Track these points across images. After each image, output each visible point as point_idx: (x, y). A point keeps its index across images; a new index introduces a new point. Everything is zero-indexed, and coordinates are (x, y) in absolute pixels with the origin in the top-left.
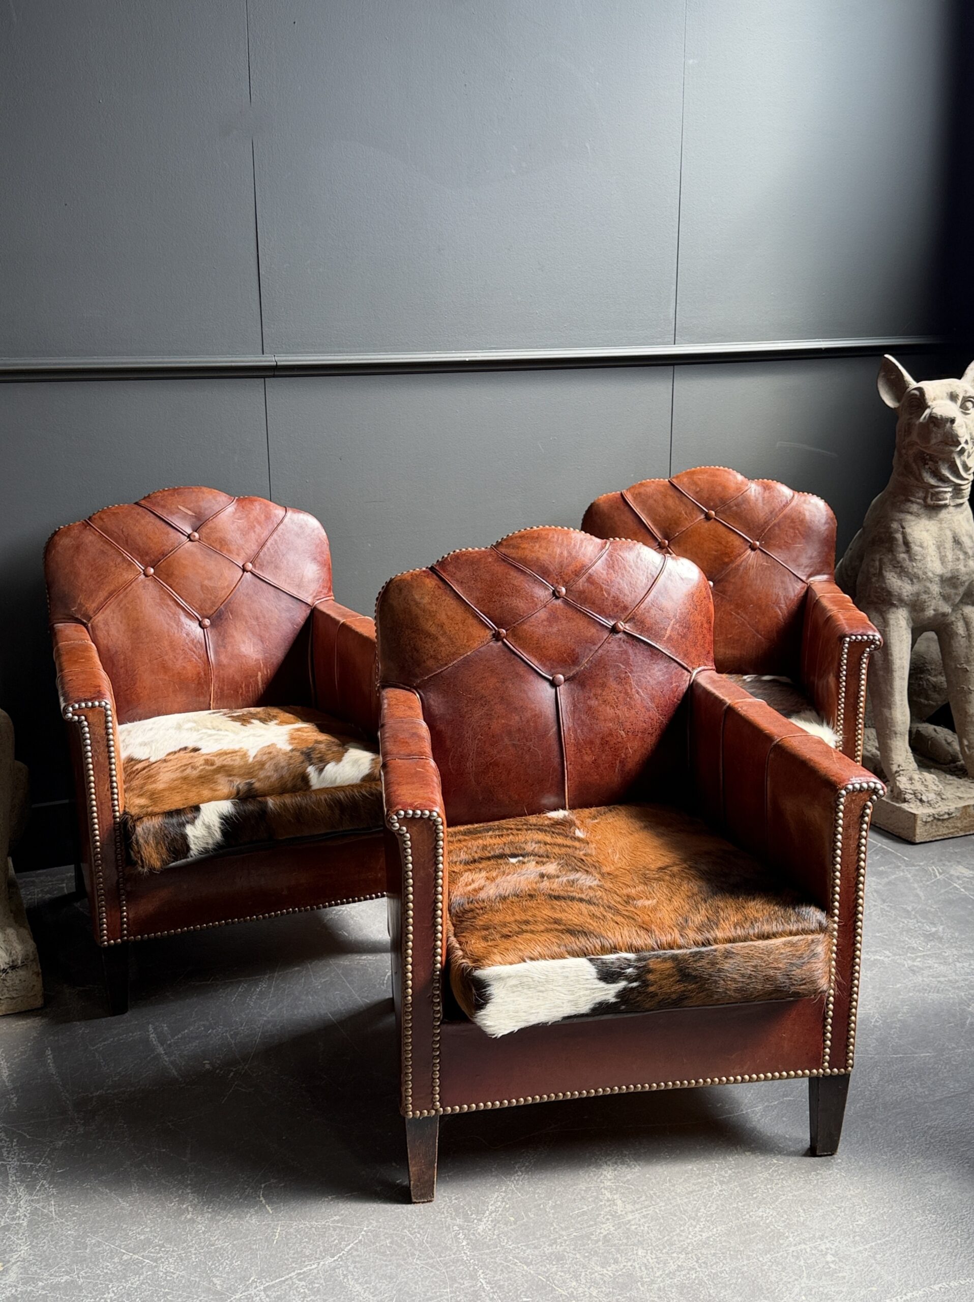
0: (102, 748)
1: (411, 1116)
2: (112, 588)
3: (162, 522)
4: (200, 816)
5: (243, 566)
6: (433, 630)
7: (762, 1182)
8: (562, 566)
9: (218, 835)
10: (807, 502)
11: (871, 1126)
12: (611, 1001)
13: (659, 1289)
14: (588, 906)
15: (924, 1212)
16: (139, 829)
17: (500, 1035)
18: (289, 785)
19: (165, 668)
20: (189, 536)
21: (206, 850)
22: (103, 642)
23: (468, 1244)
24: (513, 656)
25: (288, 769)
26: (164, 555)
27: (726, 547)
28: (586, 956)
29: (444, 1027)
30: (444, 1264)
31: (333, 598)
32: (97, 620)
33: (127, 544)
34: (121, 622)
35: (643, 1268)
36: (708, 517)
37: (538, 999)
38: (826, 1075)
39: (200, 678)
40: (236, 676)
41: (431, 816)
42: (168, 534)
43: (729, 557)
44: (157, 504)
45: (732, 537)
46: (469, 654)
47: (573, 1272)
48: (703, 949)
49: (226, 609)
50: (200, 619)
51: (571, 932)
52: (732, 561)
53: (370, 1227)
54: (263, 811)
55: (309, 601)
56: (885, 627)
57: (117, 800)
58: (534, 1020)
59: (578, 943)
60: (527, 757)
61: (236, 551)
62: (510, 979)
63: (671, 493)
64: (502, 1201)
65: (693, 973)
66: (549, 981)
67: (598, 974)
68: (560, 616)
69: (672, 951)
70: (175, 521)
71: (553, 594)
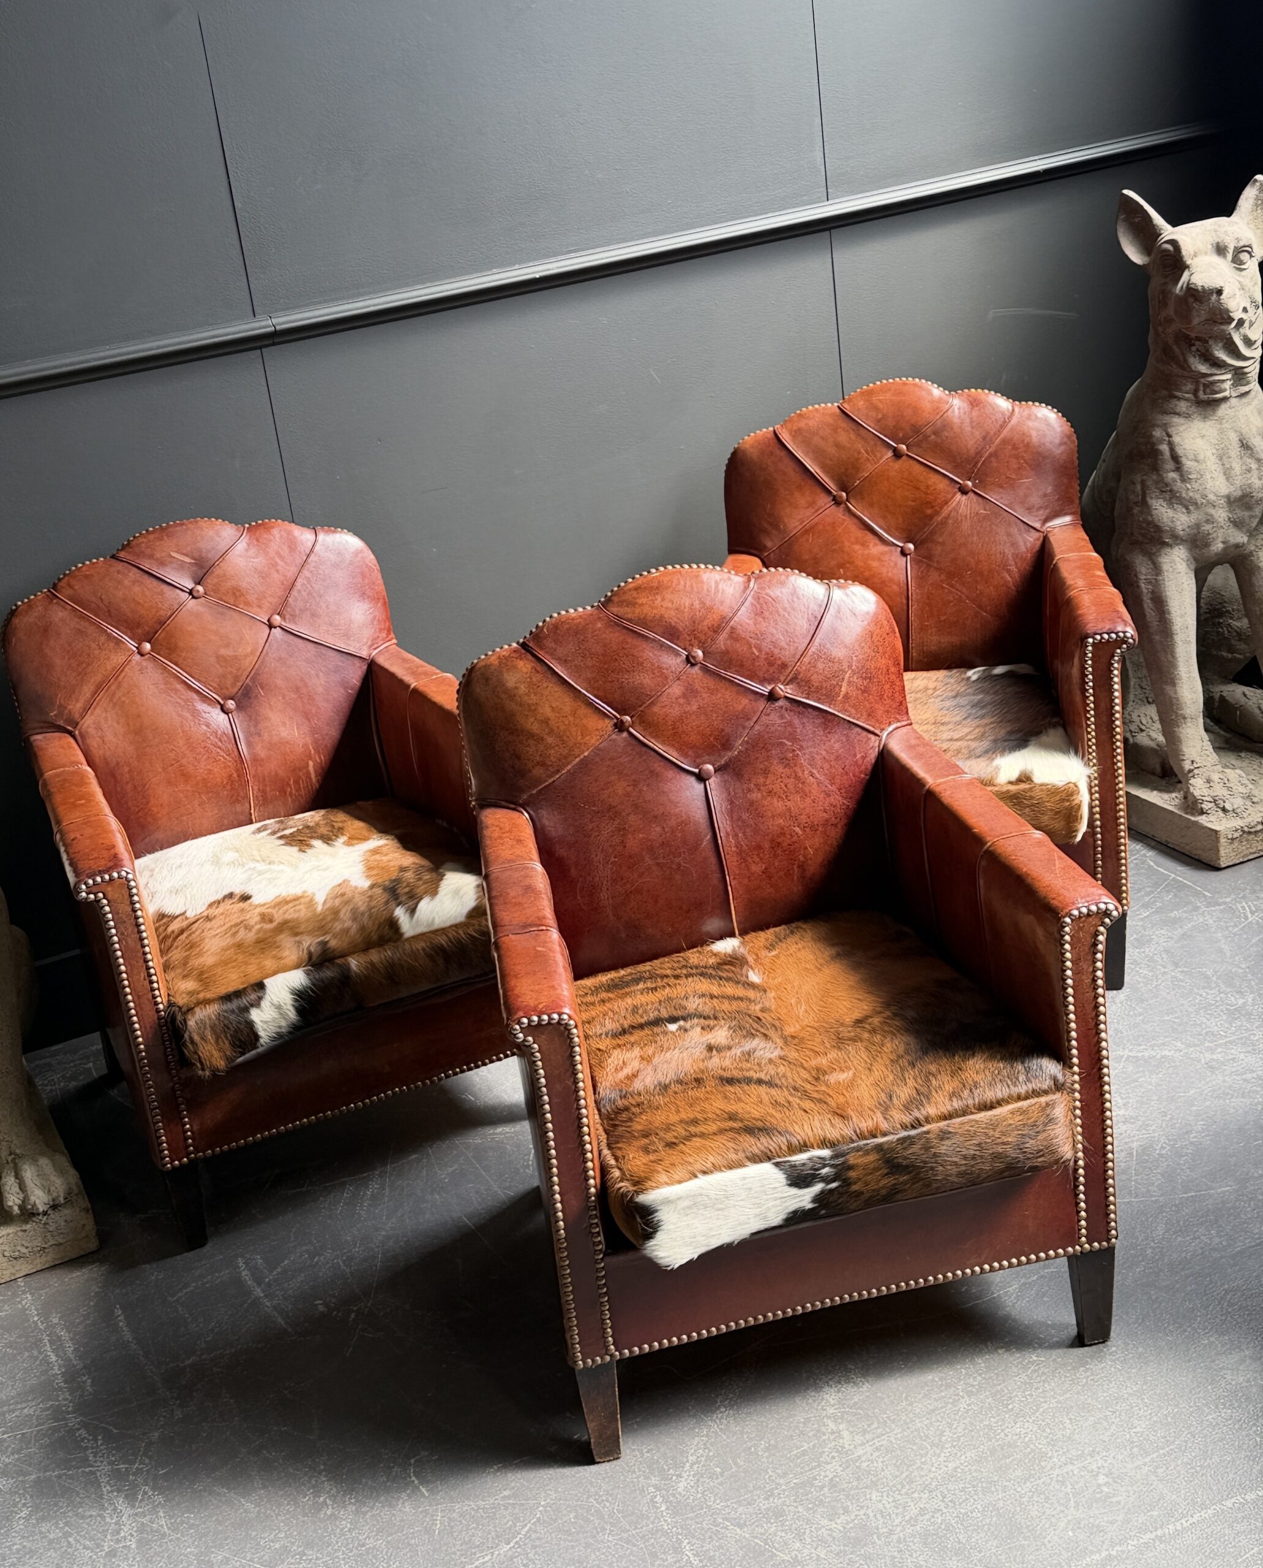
0: (130, 929)
1: (582, 1366)
2: (99, 678)
3: (152, 579)
4: (267, 997)
5: (269, 621)
6: (535, 727)
7: (1019, 1387)
8: (694, 622)
9: (292, 1015)
10: (1033, 417)
11: (1154, 1297)
12: (807, 1208)
13: (899, 1541)
14: (769, 1090)
15: (1217, 1407)
16: (191, 1023)
17: (676, 1266)
18: (375, 937)
19: (186, 776)
20: (191, 592)
21: (280, 1035)
22: (97, 753)
23: (667, 1509)
24: (644, 749)
25: (370, 917)
26: (162, 623)
27: (926, 493)
28: (769, 1159)
29: (608, 1259)
30: (642, 1538)
31: (394, 641)
32: (86, 725)
33: (110, 616)
34: (118, 723)
35: (879, 1516)
36: (897, 454)
37: (718, 1219)
38: (1084, 1251)
39: (232, 781)
40: (280, 772)
41: (560, 1019)
42: (162, 593)
43: (933, 507)
44: (142, 555)
45: (934, 478)
46: (586, 754)
47: (796, 1530)
48: (913, 1132)
49: (253, 683)
50: (222, 702)
51: (750, 1131)
52: (937, 513)
53: (548, 1500)
54: (346, 977)
55: (364, 653)
56: (1157, 575)
57: (158, 989)
58: (715, 1243)
59: (759, 1145)
60: (678, 877)
61: (255, 601)
62: (680, 1200)
63: (843, 425)
64: (704, 1448)
65: (903, 1163)
66: (728, 1197)
67: (787, 1180)
68: (699, 689)
69: (875, 1140)
70: (170, 574)
71: (688, 661)
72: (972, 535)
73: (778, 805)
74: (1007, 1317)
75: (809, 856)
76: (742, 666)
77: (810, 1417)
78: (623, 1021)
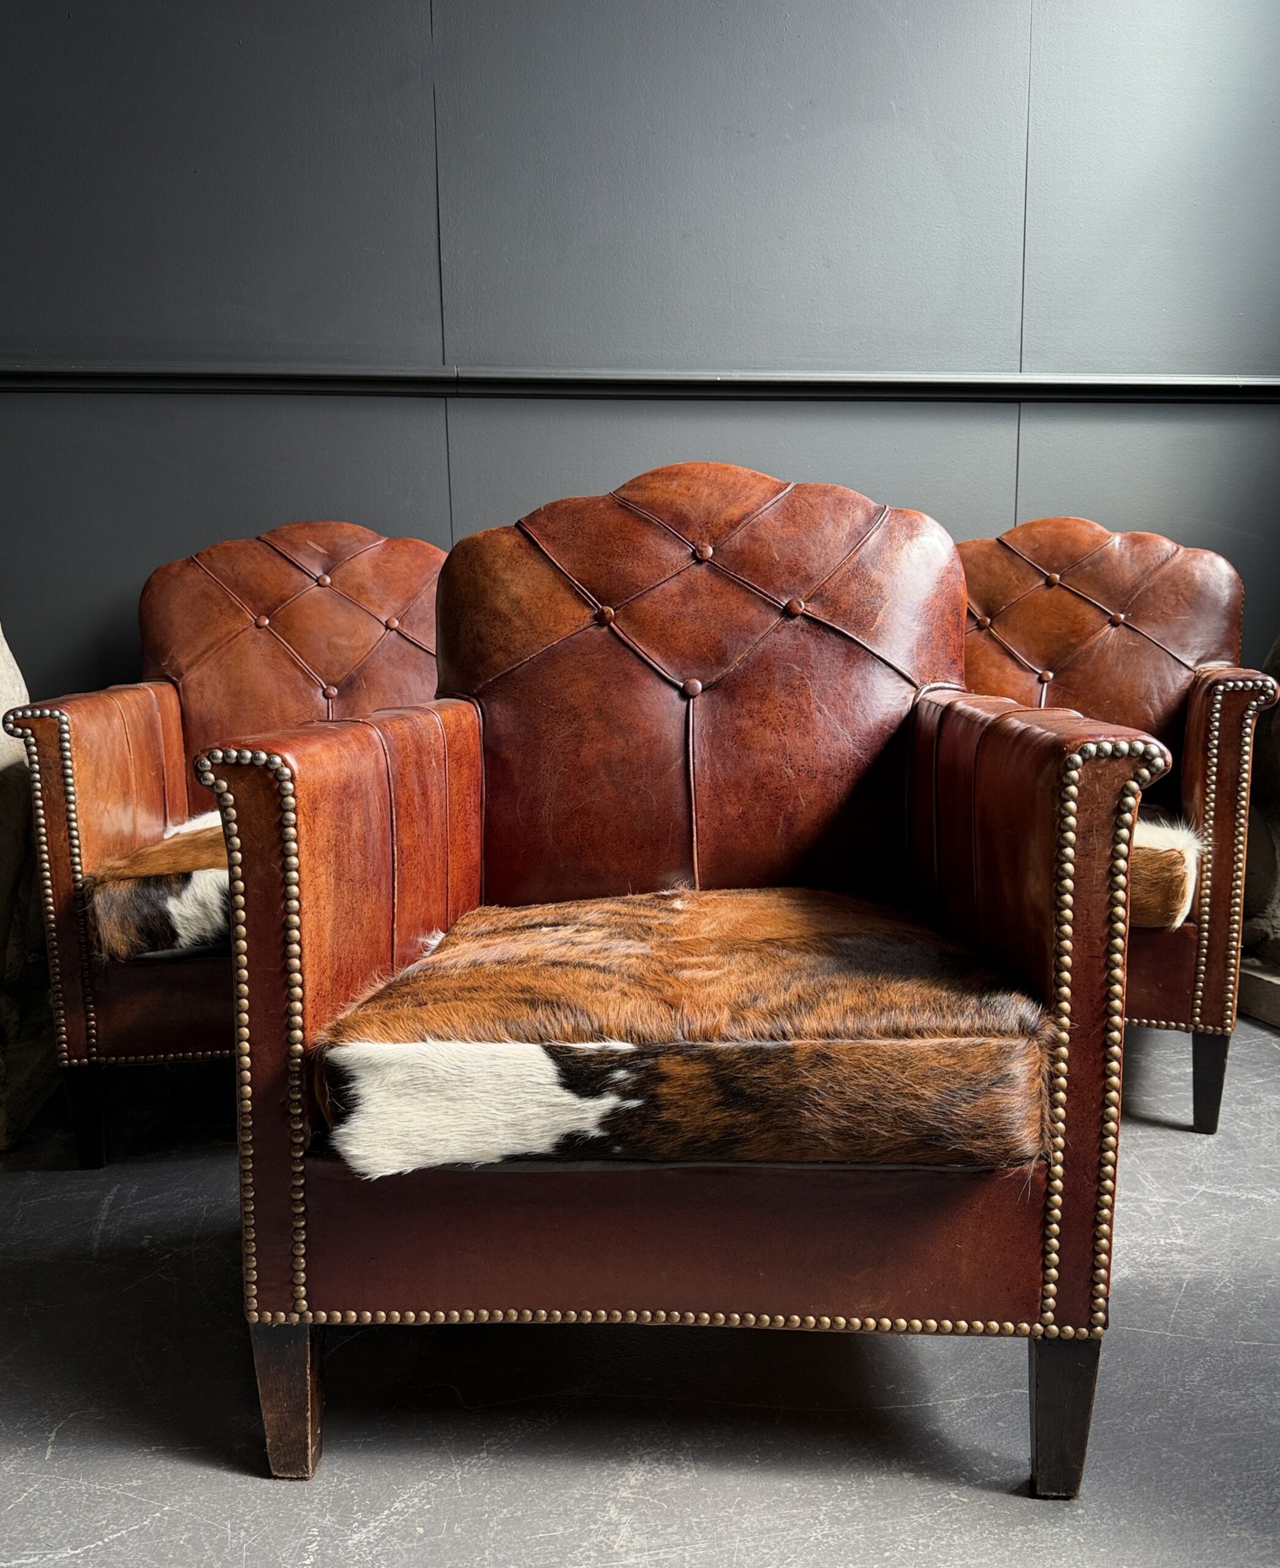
1: (257, 1320)
2: (213, 638)
3: (283, 560)
4: (191, 889)
5: (387, 622)
6: (504, 607)
8: (710, 514)
10: (1198, 559)
12: (591, 1134)
14: (596, 974)
16: (98, 899)
17: (375, 1176)
20: (317, 581)
21: (202, 940)
22: (194, 705)
24: (623, 648)
26: (283, 601)
27: (1075, 622)
28: (540, 1040)
29: (310, 1162)
32: (189, 678)
33: (238, 586)
34: (220, 683)
36: (1049, 583)
37: (446, 1114)
38: (1049, 1336)
42: (290, 575)
43: (1078, 636)
44: (280, 538)
45: (1084, 608)
46: (555, 643)
49: (359, 675)
50: (325, 686)
52: (1082, 642)
53: (176, 1507)
57: (79, 856)
59: (532, 1017)
60: (634, 802)
61: (378, 602)
62: (392, 1070)
63: (999, 553)
64: (424, 1498)
65: (748, 1091)
66: (465, 1081)
67: (561, 1076)
68: (701, 589)
69: (708, 1043)
70: (301, 559)
71: (694, 555)
72: (1117, 665)
73: (771, 738)
74: (936, 1434)
75: (800, 808)
76: (756, 570)
77: (591, 1495)
78: (501, 926)
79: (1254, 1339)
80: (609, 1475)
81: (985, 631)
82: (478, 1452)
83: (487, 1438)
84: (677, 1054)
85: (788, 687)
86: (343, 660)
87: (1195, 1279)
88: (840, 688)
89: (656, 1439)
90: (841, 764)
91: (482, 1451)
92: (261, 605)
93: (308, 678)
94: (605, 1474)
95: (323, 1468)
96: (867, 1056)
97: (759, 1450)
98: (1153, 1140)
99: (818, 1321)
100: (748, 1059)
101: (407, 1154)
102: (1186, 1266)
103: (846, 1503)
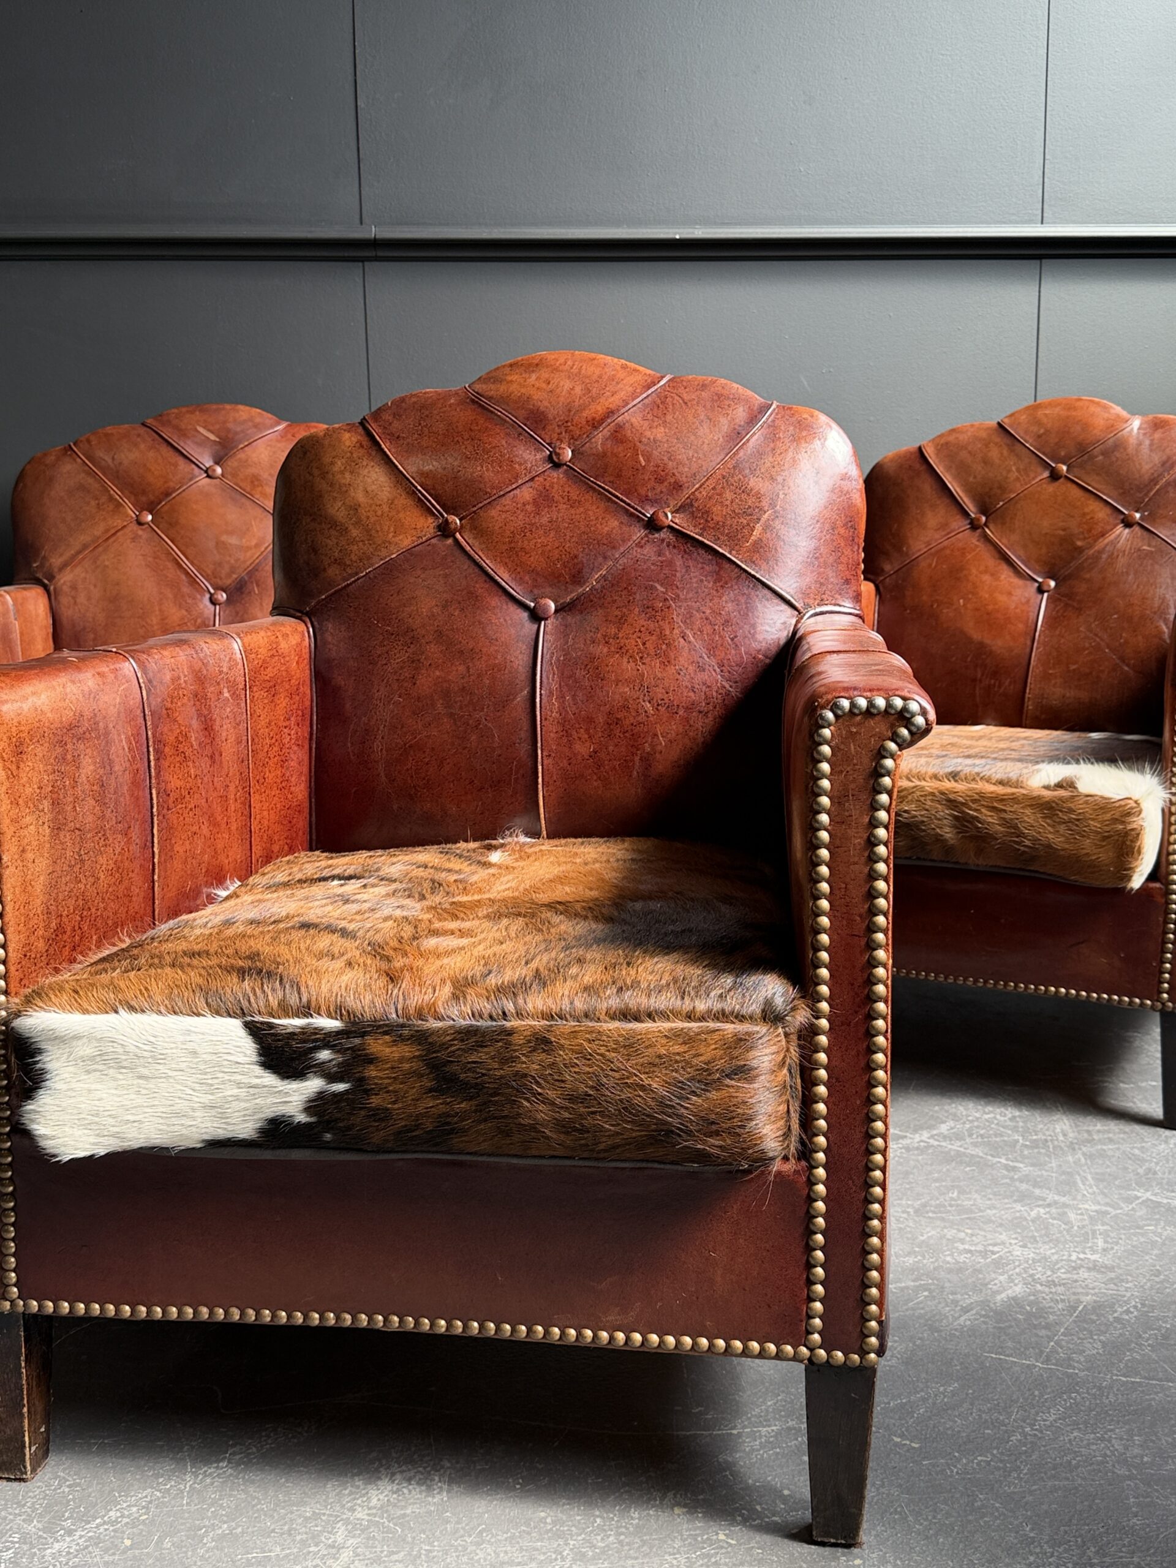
2: (88, 538)
3: (169, 448)
6: (342, 515)
12: (297, 1119)
17: (66, 1158)
20: (206, 472)
22: (67, 613)
24: (467, 561)
26: (167, 494)
27: (1080, 522)
28: (242, 1014)
32: (62, 581)
33: (119, 478)
34: (95, 586)
36: (1055, 476)
37: (139, 1093)
38: (814, 1359)
42: (176, 465)
43: (1086, 538)
44: (168, 424)
45: (1093, 506)
46: (393, 556)
49: (249, 579)
50: (212, 591)
52: (1089, 546)
59: (238, 991)
60: (474, 738)
62: (80, 1043)
63: (998, 440)
64: (143, 1507)
65: (462, 1076)
66: (158, 1058)
67: (260, 1055)
68: (557, 498)
69: (420, 1022)
70: (190, 448)
71: (550, 459)
72: (1127, 573)
73: (628, 667)
74: (729, 1466)
75: (659, 748)
76: (619, 476)
77: (324, 1514)
78: (299, 876)
79: (1137, 1374)
80: (351, 1494)
81: (979, 531)
82: (218, 1461)
83: (233, 1446)
84: (386, 1033)
85: (650, 610)
86: (232, 561)
87: (1095, 1302)
88: (708, 612)
89: (416, 1456)
90: (706, 698)
91: (222, 1460)
92: (144, 499)
93: (193, 581)
94: (347, 1492)
95: (48, 1469)
96: (589, 1041)
97: (525, 1474)
98: (1111, 1135)
99: (563, 1333)
100: (462, 1041)
101: (98, 1135)
102: (1091, 1286)
103: (599, 1538)
